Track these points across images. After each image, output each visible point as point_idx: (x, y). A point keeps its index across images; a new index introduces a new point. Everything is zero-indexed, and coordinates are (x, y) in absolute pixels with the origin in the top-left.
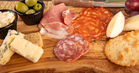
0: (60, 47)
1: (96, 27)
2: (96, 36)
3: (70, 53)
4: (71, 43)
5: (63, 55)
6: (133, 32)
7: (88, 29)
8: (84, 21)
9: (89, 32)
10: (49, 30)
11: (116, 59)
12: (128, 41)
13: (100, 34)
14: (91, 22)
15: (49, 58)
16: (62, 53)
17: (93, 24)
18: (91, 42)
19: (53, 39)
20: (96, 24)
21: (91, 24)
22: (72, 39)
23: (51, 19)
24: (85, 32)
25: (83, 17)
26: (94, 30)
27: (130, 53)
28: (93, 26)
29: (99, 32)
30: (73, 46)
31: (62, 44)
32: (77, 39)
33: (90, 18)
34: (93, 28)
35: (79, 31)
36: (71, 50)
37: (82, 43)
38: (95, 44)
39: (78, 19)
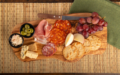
0: (44, 50)
1: (61, 37)
2: (61, 42)
3: (49, 53)
4: (49, 48)
5: (46, 54)
6: (77, 43)
7: (57, 38)
8: (56, 32)
9: (57, 40)
10: (39, 39)
11: (66, 57)
12: (72, 49)
13: (62, 41)
14: (59, 33)
15: (40, 55)
16: (45, 53)
17: (60, 34)
18: (58, 46)
19: (41, 44)
20: (61, 34)
21: (59, 35)
22: (49, 45)
23: (39, 33)
24: (55, 40)
25: (55, 29)
26: (60, 39)
27: (72, 55)
28: (60, 36)
29: (62, 40)
30: (50, 49)
31: (45, 48)
32: (52, 45)
33: (59, 30)
34: (60, 37)
35: (53, 39)
36: (49, 51)
37: (54, 47)
38: (60, 47)
39: (53, 30)
